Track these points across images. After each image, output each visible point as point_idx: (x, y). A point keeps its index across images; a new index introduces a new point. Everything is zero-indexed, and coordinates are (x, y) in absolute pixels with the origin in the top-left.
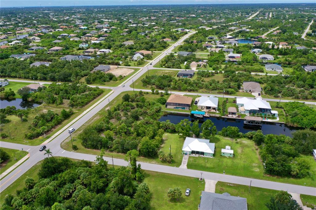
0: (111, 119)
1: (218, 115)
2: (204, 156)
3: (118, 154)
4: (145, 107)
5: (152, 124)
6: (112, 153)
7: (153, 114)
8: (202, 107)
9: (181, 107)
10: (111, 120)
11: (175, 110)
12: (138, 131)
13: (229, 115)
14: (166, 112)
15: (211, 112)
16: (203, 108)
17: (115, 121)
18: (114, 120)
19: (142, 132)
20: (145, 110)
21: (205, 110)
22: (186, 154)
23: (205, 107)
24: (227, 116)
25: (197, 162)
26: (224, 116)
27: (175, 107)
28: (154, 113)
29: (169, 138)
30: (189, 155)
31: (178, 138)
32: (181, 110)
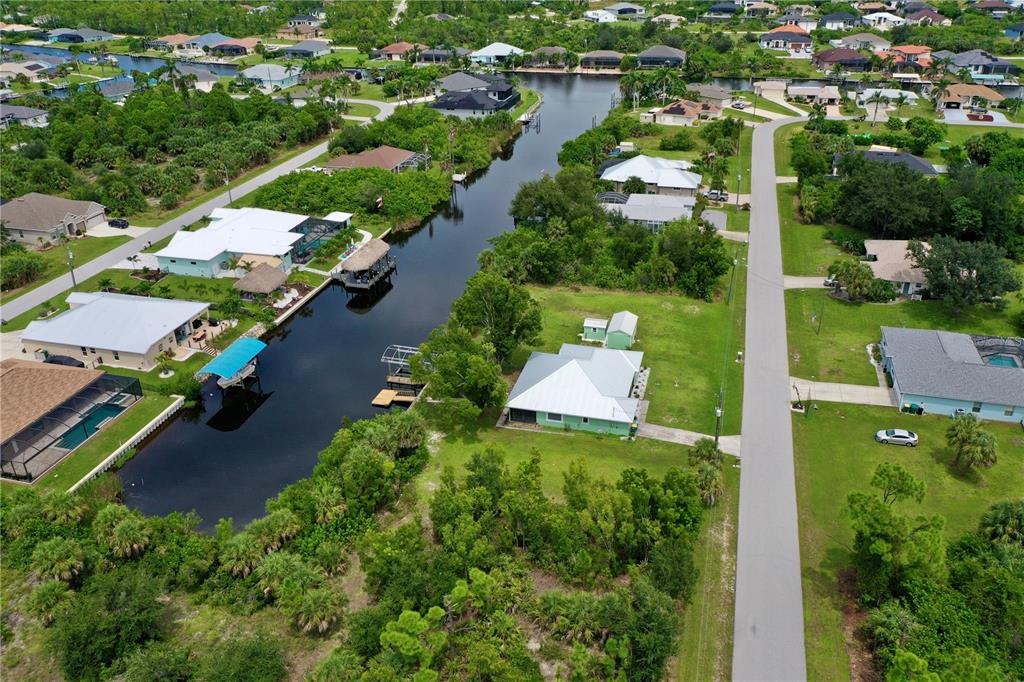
1: (254, 328)
13: (279, 306)
16: (165, 349)
23: (171, 340)
24: (282, 311)
25: (687, 408)
26: (275, 315)
32: (116, 425)
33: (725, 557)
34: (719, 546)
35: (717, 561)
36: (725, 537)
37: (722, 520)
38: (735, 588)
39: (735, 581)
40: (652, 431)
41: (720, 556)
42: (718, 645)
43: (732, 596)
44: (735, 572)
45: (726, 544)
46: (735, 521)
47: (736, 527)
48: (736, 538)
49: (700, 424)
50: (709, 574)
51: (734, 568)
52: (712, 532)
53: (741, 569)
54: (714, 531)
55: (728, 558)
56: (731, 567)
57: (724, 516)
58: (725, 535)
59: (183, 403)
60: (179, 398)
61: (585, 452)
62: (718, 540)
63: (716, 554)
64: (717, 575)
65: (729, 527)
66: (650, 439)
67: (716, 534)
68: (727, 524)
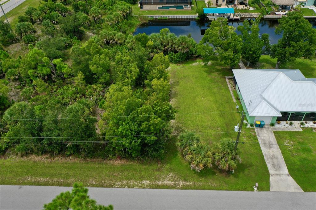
0: (12, 43)
1: (256, 14)
3: (25, 159)
5: (121, 44)
7: (118, 22)
8: (217, 1)
9: (173, 5)
10: (10, 47)
11: (161, 12)
12: (87, 66)
13: (277, 13)
14: (145, 18)
15: (239, 9)
16: (219, 3)
17: (22, 49)
18: (18, 45)
19: (100, 69)
22: (261, 126)
23: (223, 1)
24: (276, 15)
26: (270, 14)
27: (161, 6)
28: (120, 20)
29: (181, 78)
30: (271, 128)
31: (205, 74)
32: (175, 11)
33: (146, 182)
34: (158, 179)
35: (142, 178)
36: (166, 182)
37: (185, 180)
38: (117, 187)
39: (124, 187)
40: (266, 137)
41: (148, 179)
42: (71, 180)
43: (111, 186)
44: (133, 187)
45: (160, 183)
46: (185, 188)
47: (179, 188)
48: (168, 188)
49: (299, 163)
50: (131, 174)
51: (137, 187)
52: (171, 175)
53: (136, 190)
54: (172, 176)
55: (146, 184)
56: (137, 186)
57: (190, 181)
58: (170, 182)
59: (197, 17)
60: (197, 14)
61: (221, 108)
62: (163, 178)
63: (149, 178)
64: (129, 179)
65: (178, 184)
66: (255, 136)
67: (169, 177)
68: (181, 183)
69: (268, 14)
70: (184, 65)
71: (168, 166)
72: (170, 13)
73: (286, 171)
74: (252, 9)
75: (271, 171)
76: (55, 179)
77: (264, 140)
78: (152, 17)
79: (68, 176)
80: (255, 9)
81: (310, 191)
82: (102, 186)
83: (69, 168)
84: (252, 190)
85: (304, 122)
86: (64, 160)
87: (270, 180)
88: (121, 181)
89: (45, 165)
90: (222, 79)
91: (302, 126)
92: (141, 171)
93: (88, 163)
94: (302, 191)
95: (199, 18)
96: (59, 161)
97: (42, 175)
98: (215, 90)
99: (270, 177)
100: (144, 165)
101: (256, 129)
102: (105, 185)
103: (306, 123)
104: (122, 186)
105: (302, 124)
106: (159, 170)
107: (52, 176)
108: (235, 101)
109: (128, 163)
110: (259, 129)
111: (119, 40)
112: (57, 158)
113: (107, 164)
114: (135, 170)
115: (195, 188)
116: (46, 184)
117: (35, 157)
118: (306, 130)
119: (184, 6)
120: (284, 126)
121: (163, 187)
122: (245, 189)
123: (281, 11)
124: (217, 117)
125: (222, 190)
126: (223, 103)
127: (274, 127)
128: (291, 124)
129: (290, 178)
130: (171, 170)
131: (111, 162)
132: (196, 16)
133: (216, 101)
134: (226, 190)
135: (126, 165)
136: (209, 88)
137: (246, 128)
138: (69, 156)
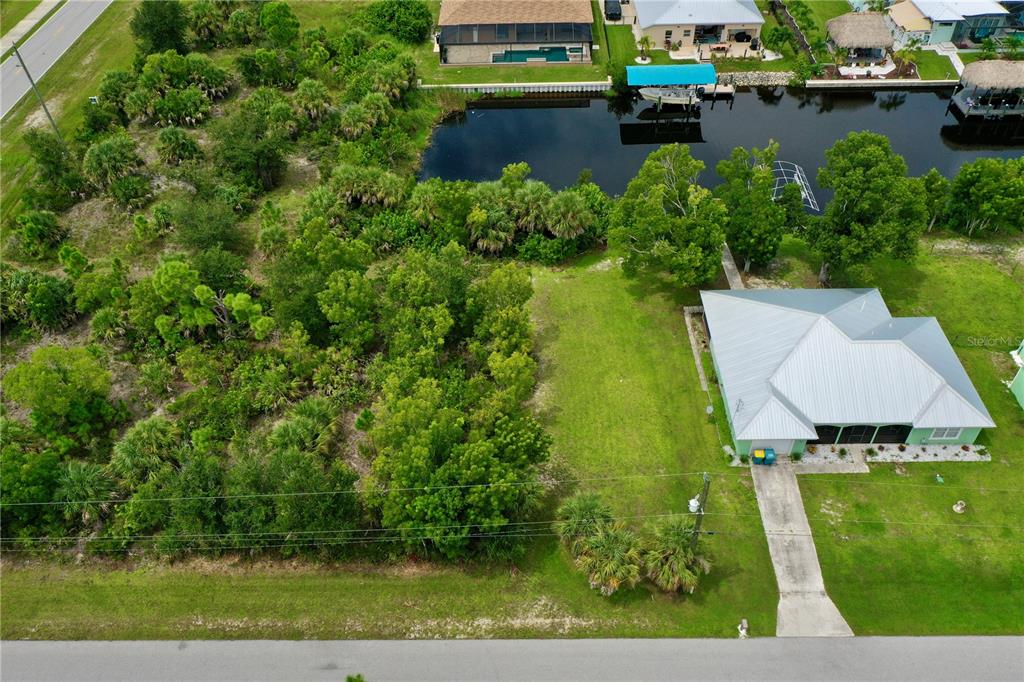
0: (78, 200)
1: (782, 74)
2: (907, 457)
3: (179, 568)
4: (307, 80)
6: (120, 577)
7: (380, 123)
8: (669, 33)
9: (536, 47)
10: (74, 213)
11: (502, 72)
13: (844, 70)
14: (454, 95)
15: (731, 59)
16: (674, 39)
17: (111, 221)
18: (97, 204)
20: (313, 98)
21: (688, 51)
22: (764, 461)
23: (687, 33)
24: (839, 76)
25: (889, 535)
26: (821, 77)
27: (500, 50)
28: (385, 118)
29: (564, 316)
30: (792, 467)
31: (629, 301)
32: (543, 68)
33: (484, 622)
34: (511, 613)
35: (473, 612)
36: (532, 621)
37: (577, 614)
38: (416, 638)
39: (432, 638)
40: (777, 491)
41: (487, 615)
42: (302, 623)
43: (400, 635)
44: (454, 637)
45: (517, 623)
46: (578, 634)
47: (562, 636)
48: (536, 637)
49: (850, 562)
50: (444, 602)
51: (462, 636)
52: (543, 602)
53: (461, 645)
54: (546, 605)
55: (484, 627)
56: (463, 632)
57: (588, 617)
58: (540, 620)
59: (608, 88)
60: (609, 81)
61: (669, 410)
62: (526, 611)
63: (490, 610)
64: (441, 615)
65: (561, 625)
66: (752, 488)
67: (538, 608)
68: (569, 621)
69: (816, 74)
70: (571, 270)
71: (535, 579)
72: (529, 75)
73: (818, 583)
74: (770, 56)
75: (783, 584)
76: (263, 622)
77: (771, 501)
78: (476, 89)
79: (292, 612)
80: (781, 56)
81: (868, 634)
82: (380, 636)
83: (292, 591)
84: (735, 635)
85: (875, 447)
86: (277, 570)
87: (780, 606)
88: (422, 622)
89: (233, 584)
90: (675, 316)
91: (869, 459)
92: (469, 593)
93: (337, 575)
94: (850, 633)
95: (616, 91)
96: (266, 571)
97: (231, 610)
98: (655, 353)
99: (778, 598)
100: (476, 577)
101: (755, 471)
102: (386, 632)
103: (881, 448)
104: (427, 635)
105: (871, 452)
106: (512, 589)
107: (255, 612)
108: (705, 386)
109: (437, 573)
110: (761, 469)
111: (388, 194)
112: (259, 565)
113: (385, 575)
114: (455, 590)
115: (601, 633)
116: (244, 635)
117: (206, 564)
118: (880, 469)
119: (571, 50)
120: (825, 459)
121: (526, 633)
122: (718, 634)
123: (854, 65)
124: (658, 437)
125: (663, 637)
126: (674, 392)
127: (800, 463)
128: (843, 453)
129: (827, 600)
130: (543, 587)
131: (396, 571)
132: (606, 86)
133: (657, 386)
134: (673, 637)
135: (433, 579)
136: (640, 348)
137: (729, 468)
138: (290, 557)
